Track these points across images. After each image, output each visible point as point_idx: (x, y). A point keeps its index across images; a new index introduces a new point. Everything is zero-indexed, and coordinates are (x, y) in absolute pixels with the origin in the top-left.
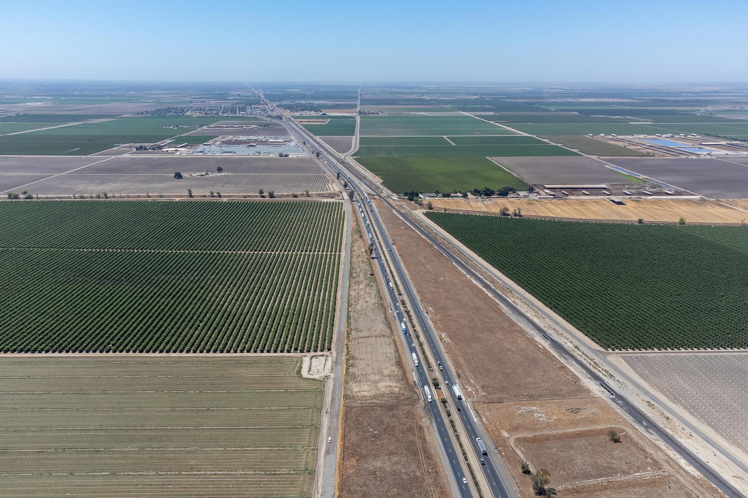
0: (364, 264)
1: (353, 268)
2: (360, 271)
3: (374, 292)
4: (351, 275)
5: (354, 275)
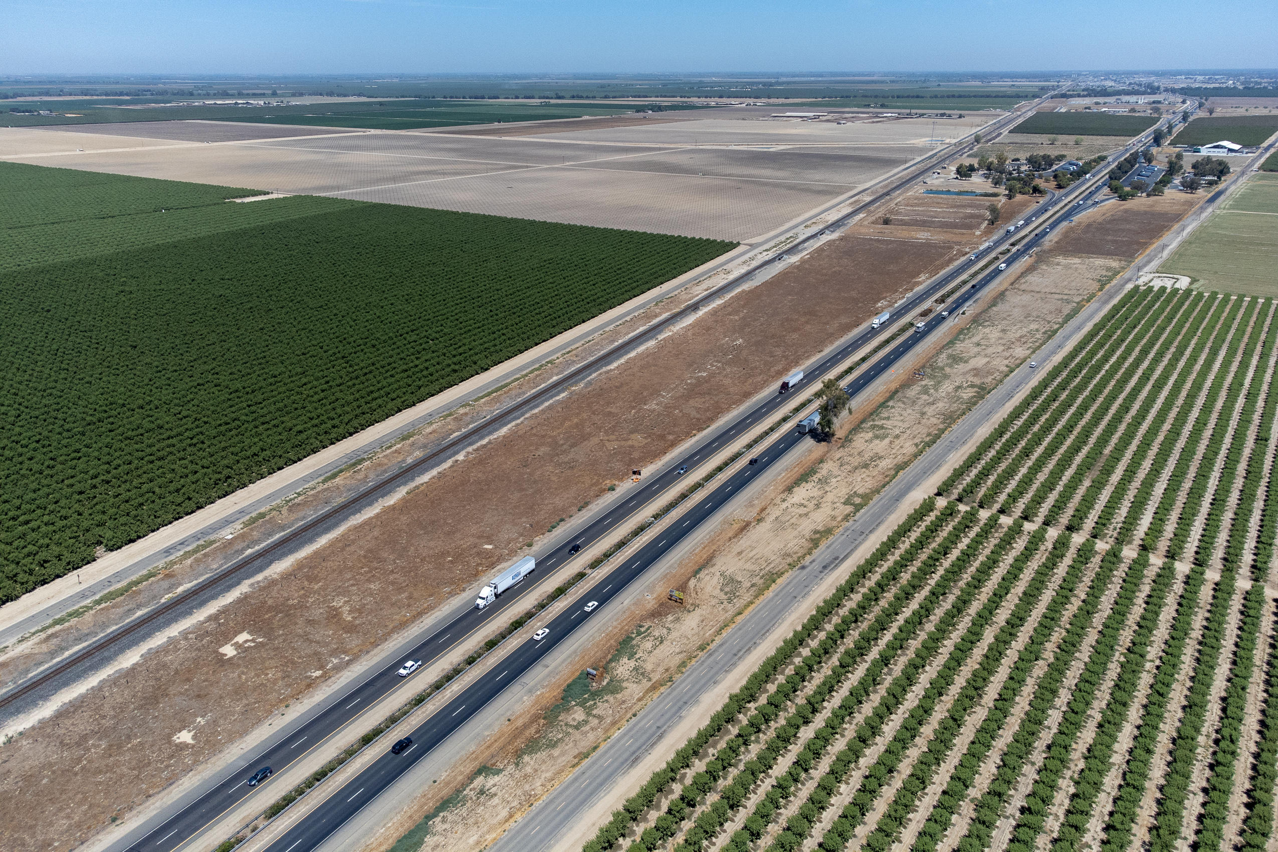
0: (889, 423)
1: (949, 417)
2: (932, 403)
3: (966, 344)
4: (981, 395)
5: (968, 394)
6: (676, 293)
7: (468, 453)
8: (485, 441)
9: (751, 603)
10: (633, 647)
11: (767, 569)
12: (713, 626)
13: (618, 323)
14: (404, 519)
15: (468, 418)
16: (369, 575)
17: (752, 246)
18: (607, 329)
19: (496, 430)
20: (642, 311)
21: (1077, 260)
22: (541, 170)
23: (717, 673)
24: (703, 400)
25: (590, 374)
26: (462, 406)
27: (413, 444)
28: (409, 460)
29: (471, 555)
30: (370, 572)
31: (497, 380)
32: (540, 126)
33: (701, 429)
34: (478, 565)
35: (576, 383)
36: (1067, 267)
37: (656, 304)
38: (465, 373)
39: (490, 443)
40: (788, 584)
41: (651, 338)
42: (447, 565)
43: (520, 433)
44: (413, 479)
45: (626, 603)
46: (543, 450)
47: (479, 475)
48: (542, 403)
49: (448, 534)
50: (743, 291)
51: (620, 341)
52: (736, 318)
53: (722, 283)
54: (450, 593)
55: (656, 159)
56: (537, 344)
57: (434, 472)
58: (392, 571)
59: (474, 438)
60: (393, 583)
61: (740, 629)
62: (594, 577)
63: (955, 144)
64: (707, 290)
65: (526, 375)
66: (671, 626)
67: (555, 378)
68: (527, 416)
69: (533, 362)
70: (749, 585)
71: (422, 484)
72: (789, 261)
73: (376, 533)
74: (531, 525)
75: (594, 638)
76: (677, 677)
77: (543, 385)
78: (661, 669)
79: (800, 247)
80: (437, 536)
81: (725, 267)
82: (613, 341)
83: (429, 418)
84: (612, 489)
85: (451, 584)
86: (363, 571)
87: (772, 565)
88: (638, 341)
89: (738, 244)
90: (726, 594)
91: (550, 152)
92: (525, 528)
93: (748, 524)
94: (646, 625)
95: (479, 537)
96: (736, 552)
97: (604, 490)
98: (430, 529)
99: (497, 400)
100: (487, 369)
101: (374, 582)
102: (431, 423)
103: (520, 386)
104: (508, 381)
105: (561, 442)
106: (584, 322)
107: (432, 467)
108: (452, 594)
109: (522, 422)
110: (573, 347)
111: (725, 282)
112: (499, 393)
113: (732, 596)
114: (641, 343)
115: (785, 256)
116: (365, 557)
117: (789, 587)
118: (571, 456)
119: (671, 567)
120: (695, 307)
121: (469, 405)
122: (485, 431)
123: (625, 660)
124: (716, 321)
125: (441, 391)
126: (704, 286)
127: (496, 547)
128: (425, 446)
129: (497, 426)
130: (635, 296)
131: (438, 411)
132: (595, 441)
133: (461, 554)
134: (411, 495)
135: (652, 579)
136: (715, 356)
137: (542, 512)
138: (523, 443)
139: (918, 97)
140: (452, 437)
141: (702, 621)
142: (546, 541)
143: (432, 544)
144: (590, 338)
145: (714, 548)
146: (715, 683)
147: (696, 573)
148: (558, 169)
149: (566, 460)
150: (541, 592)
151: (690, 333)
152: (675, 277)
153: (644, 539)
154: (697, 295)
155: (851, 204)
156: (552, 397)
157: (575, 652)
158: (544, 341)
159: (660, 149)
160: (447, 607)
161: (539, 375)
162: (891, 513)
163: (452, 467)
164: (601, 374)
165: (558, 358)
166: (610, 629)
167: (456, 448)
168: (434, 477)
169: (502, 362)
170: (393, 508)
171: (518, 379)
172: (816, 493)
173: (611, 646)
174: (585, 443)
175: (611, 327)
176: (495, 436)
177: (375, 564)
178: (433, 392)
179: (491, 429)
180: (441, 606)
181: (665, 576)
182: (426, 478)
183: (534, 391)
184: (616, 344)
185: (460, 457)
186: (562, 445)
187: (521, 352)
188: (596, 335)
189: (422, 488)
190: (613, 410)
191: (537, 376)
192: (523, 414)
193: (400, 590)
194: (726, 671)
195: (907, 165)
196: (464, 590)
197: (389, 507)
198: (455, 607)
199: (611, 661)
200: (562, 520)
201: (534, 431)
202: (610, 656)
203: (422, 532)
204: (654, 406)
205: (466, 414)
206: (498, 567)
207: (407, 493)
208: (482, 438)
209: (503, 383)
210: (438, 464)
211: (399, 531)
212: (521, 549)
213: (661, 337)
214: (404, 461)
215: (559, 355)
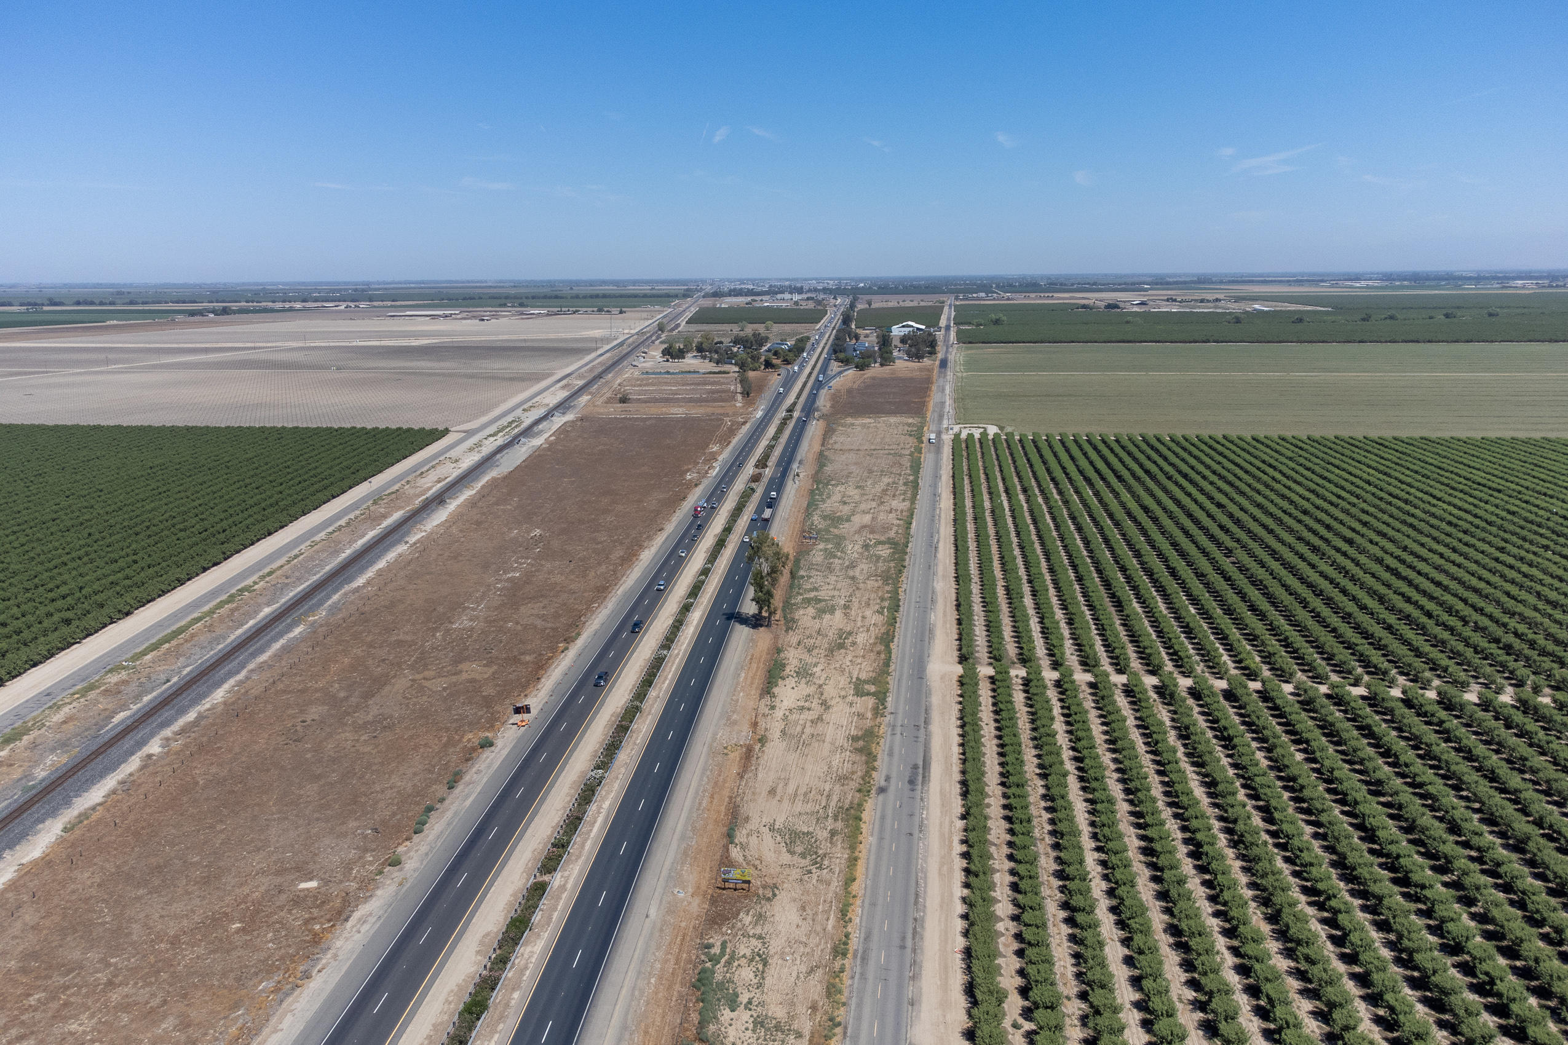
0: (822, 594)
1: (886, 578)
2: (852, 566)
3: (831, 504)
4: (900, 549)
5: (885, 551)
6: (396, 487)
7: (167, 739)
8: (191, 716)
9: (853, 861)
10: (721, 986)
11: (833, 804)
12: (827, 912)
13: (330, 529)
14: (84, 876)
15: (133, 688)
16: (54, 1005)
17: (470, 433)
18: (317, 538)
19: (205, 695)
20: (358, 512)
21: (869, 420)
22: (73, 374)
23: (900, 987)
24: (542, 605)
25: (329, 597)
26: (111, 671)
27: (34, 746)
28: (41, 773)
29: (281, 908)
30: (54, 998)
31: (159, 625)
32: (39, 332)
33: (569, 640)
34: (307, 922)
35: (312, 610)
36: (864, 426)
37: (375, 503)
38: (89, 622)
39: (200, 717)
40: (883, 818)
41: (398, 542)
42: (238, 940)
43: (254, 692)
44: (67, 803)
45: (653, 912)
46: (315, 712)
47: (214, 770)
48: (268, 645)
49: (206, 881)
50: (494, 479)
51: (348, 552)
52: (509, 507)
53: (455, 474)
54: (276, 990)
55: (252, 357)
56: (205, 570)
57: (110, 782)
58: (110, 983)
59: (166, 714)
60: (125, 1007)
61: (873, 904)
62: (563, 888)
63: (637, 334)
64: (439, 481)
65: (212, 612)
66: (758, 931)
67: (267, 610)
68: (251, 666)
69: (214, 593)
70: (826, 834)
71: (94, 808)
72: (531, 444)
73: (29, 916)
74: (376, 830)
75: (642, 992)
76: (841, 1014)
77: (251, 623)
78: (802, 1009)
79: (535, 429)
80: (180, 891)
81: (448, 455)
82: (337, 552)
83: (49, 699)
84: (487, 744)
85: (269, 972)
86: (32, 1000)
87: (835, 798)
88: (381, 546)
89: (446, 432)
90: (803, 856)
91: (66, 356)
92: (365, 837)
93: (749, 750)
94: (716, 940)
95: (278, 873)
96: (764, 793)
97: (474, 749)
98: (157, 882)
99: (177, 653)
100: (128, 614)
101: (75, 1017)
102: (56, 707)
103: (210, 628)
104: (183, 623)
105: (342, 694)
106: (270, 534)
107: (102, 775)
108: (283, 992)
109: (247, 678)
110: (275, 566)
111: (459, 471)
112: (174, 643)
113: (816, 859)
114: (386, 550)
115: (523, 440)
116: (24, 971)
117: (889, 821)
118: (374, 711)
119: (683, 837)
120: (440, 499)
121: (124, 668)
122: (184, 700)
123: (726, 1014)
124: (484, 514)
125: (51, 655)
126: (432, 476)
127: (326, 882)
128: (63, 745)
129: (204, 688)
130: (334, 497)
131: (62, 685)
132: (401, 684)
133: (257, 912)
134: (78, 832)
135: (668, 864)
136: (514, 552)
137: (382, 804)
138: (270, 707)
139: (556, 297)
140: (117, 719)
141: (803, 908)
142: (424, 849)
143: (177, 908)
144: (296, 551)
145: (726, 793)
146: (912, 1003)
147: (730, 836)
148: (102, 372)
149: (370, 718)
150: (479, 936)
151: (454, 530)
152: (380, 472)
153: (606, 804)
154: (430, 488)
155: (563, 387)
156: (281, 635)
157: (624, 1027)
158: (216, 564)
159: (255, 348)
160: (288, 1019)
161: (237, 609)
162: (928, 694)
163: (143, 768)
164: (346, 594)
165: (255, 583)
166: (658, 966)
167: (139, 735)
168: (114, 792)
169: (153, 600)
170: (46, 862)
171: (199, 619)
172: (804, 689)
173: (681, 996)
174: (387, 688)
175: (322, 535)
176: (206, 704)
177: (58, 980)
178: (37, 658)
179: (193, 695)
180: (274, 1020)
181: (685, 853)
182: (96, 795)
183: (239, 631)
184: (343, 556)
185: (154, 747)
186: (346, 698)
187: (181, 582)
188: (303, 547)
189: (95, 816)
190: (401, 637)
191: (233, 611)
192: (242, 666)
193: (152, 1016)
194: (913, 978)
195: (599, 352)
196: (307, 976)
197: (35, 863)
198: (309, 1015)
199: (702, 1024)
200: (430, 809)
201: (280, 686)
202: (695, 1017)
203: (141, 892)
204: (467, 624)
205: (125, 682)
206: (356, 915)
207: (65, 830)
208: (183, 711)
209: (174, 628)
210: (113, 767)
211: (87, 900)
212: (380, 873)
213: (413, 539)
214: (27, 776)
215: (255, 578)
